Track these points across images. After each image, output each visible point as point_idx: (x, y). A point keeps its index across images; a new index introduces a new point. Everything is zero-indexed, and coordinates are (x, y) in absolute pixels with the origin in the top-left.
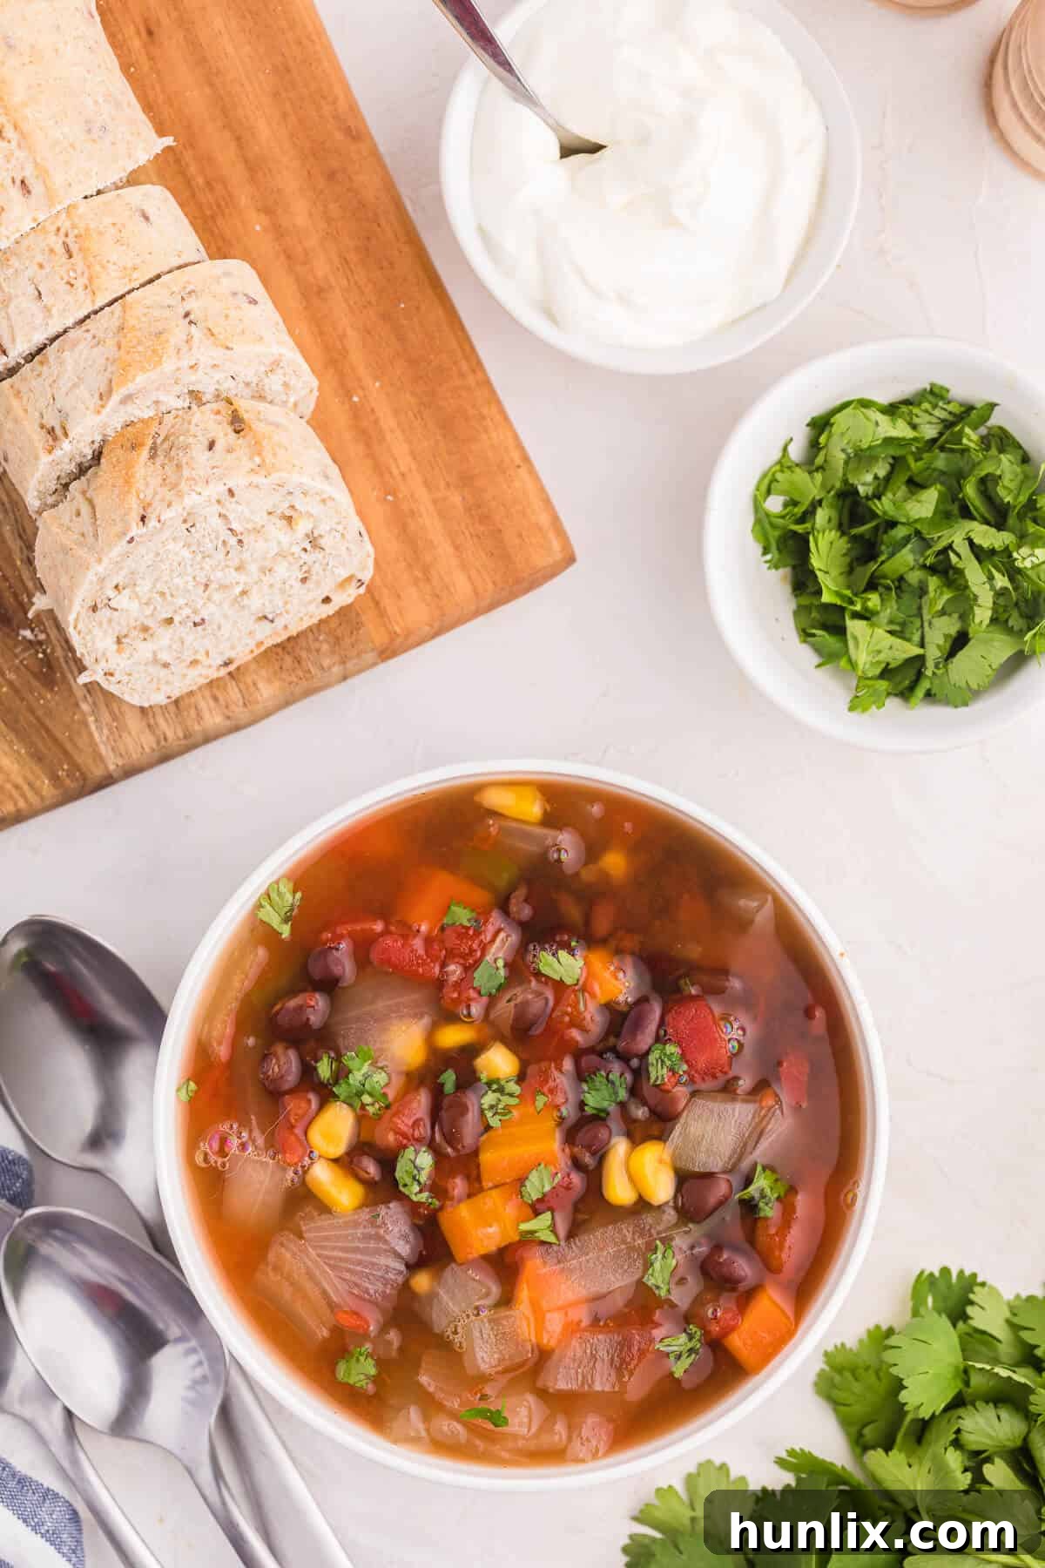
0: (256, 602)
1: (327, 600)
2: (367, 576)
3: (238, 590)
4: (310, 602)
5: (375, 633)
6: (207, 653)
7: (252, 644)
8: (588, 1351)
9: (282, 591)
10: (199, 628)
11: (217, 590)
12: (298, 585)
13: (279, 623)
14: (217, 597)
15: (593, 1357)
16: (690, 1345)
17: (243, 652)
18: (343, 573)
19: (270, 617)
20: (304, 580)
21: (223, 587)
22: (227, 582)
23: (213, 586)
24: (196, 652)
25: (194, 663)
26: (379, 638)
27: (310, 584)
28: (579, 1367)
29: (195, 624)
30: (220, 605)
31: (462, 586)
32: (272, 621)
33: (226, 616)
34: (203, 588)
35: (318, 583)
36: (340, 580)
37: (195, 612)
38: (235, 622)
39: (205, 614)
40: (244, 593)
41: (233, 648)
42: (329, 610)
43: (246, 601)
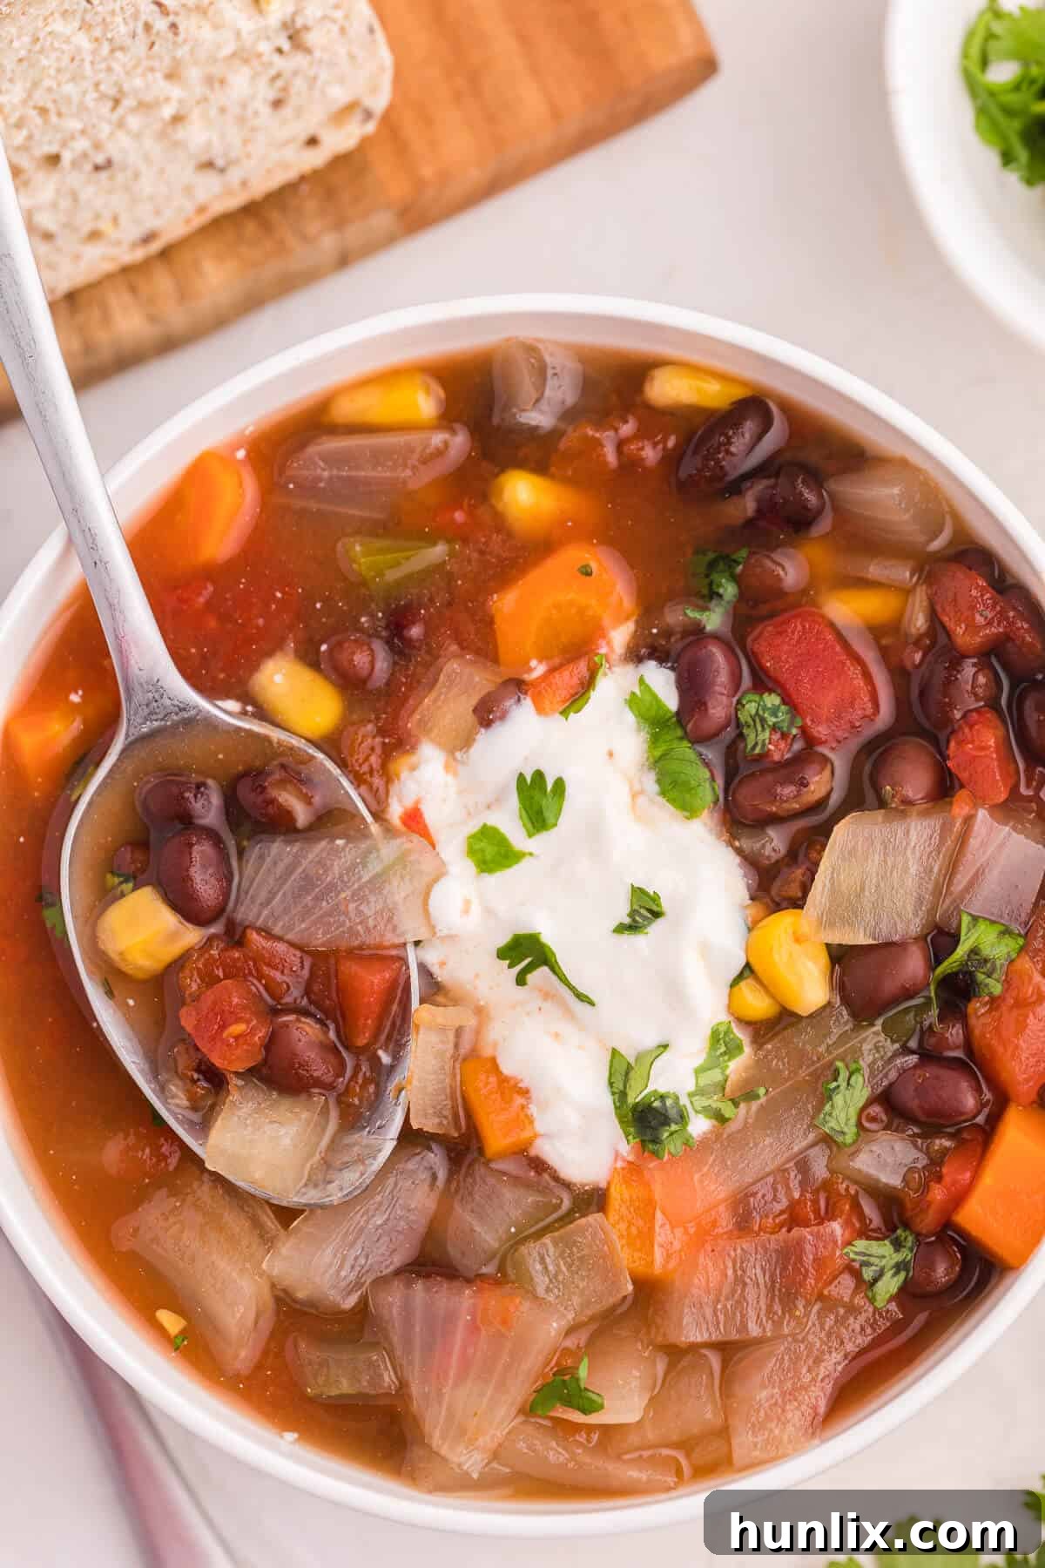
0: (197, 135)
1: (313, 141)
2: (380, 102)
3: (167, 112)
4: (287, 142)
5: (390, 180)
6: (115, 220)
7: (189, 207)
8: (730, 1272)
9: (241, 120)
10: (103, 175)
11: (133, 110)
12: (265, 110)
13: (234, 175)
14: (134, 122)
15: (740, 1281)
16: (898, 1257)
17: (174, 223)
18: (339, 95)
19: (220, 162)
20: (277, 104)
21: (144, 106)
22: (148, 98)
23: (128, 102)
24: (97, 217)
25: (95, 236)
26: (397, 188)
27: (287, 111)
28: (718, 1301)
29: (97, 168)
30: (137, 136)
31: (530, 102)
32: (222, 171)
33: (147, 158)
34: (110, 104)
35: (299, 112)
36: (335, 107)
37: (97, 146)
38: (162, 171)
39: (112, 150)
40: (177, 119)
41: (157, 213)
42: (315, 159)
43: (181, 133)
